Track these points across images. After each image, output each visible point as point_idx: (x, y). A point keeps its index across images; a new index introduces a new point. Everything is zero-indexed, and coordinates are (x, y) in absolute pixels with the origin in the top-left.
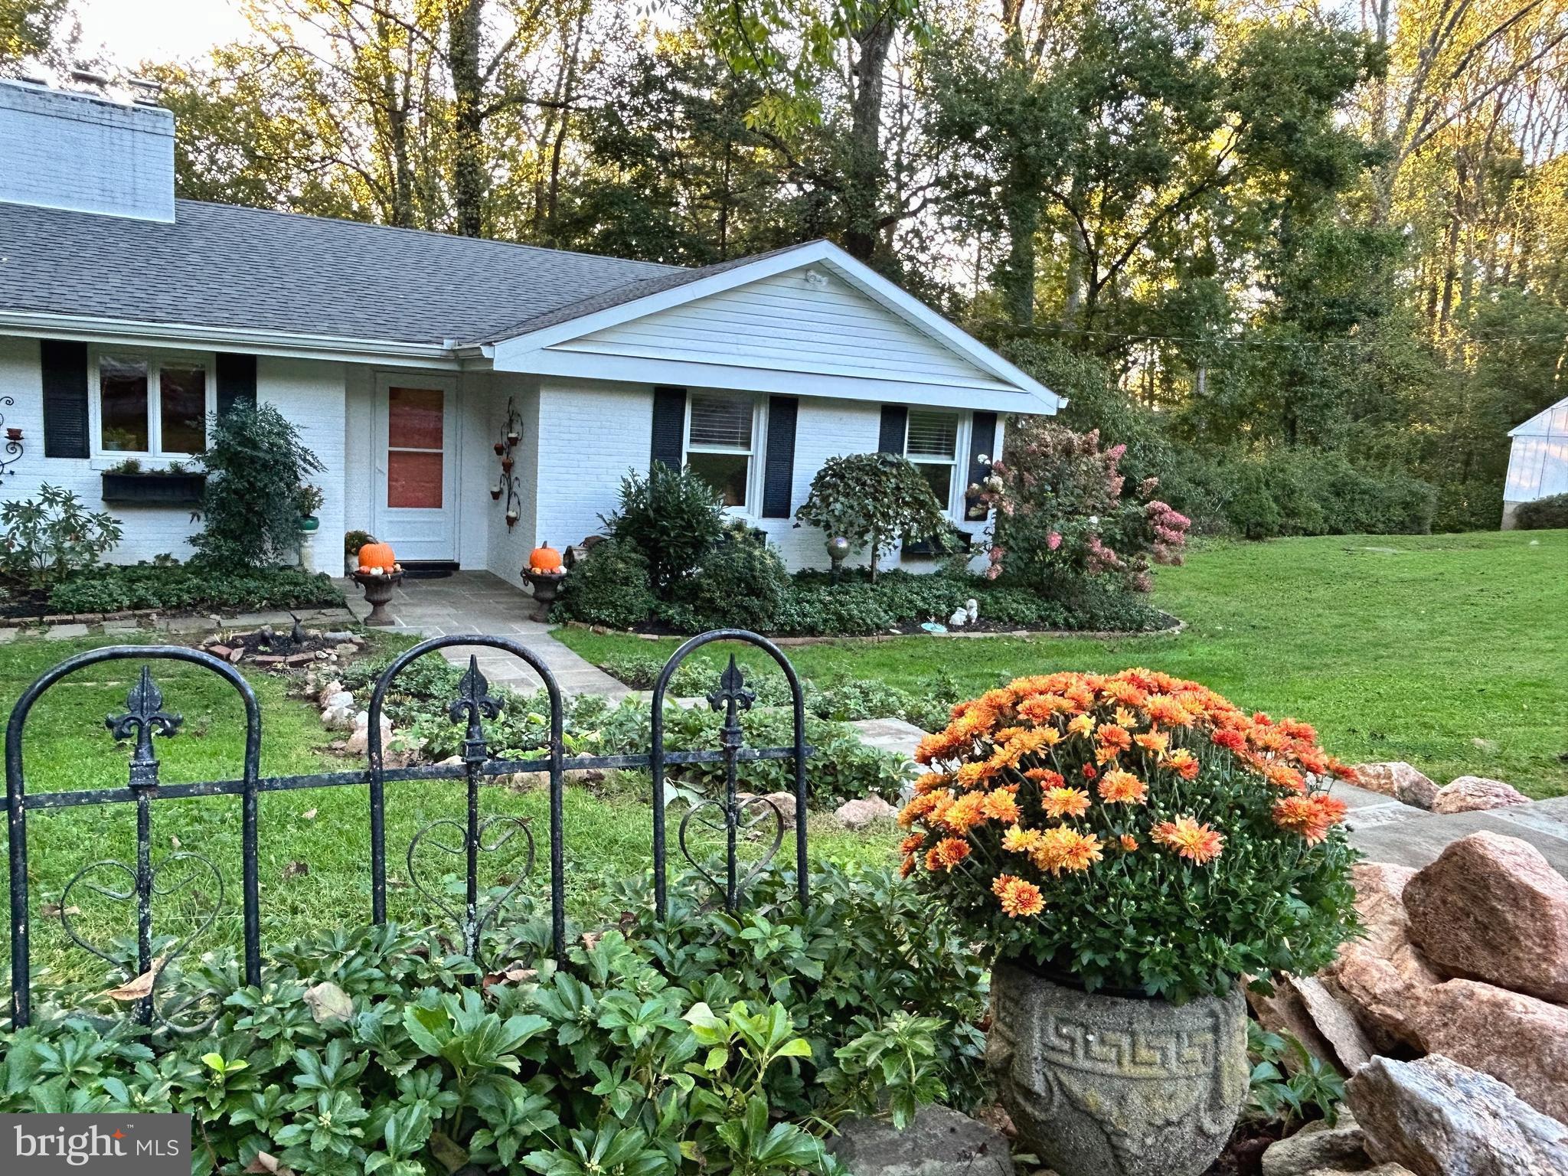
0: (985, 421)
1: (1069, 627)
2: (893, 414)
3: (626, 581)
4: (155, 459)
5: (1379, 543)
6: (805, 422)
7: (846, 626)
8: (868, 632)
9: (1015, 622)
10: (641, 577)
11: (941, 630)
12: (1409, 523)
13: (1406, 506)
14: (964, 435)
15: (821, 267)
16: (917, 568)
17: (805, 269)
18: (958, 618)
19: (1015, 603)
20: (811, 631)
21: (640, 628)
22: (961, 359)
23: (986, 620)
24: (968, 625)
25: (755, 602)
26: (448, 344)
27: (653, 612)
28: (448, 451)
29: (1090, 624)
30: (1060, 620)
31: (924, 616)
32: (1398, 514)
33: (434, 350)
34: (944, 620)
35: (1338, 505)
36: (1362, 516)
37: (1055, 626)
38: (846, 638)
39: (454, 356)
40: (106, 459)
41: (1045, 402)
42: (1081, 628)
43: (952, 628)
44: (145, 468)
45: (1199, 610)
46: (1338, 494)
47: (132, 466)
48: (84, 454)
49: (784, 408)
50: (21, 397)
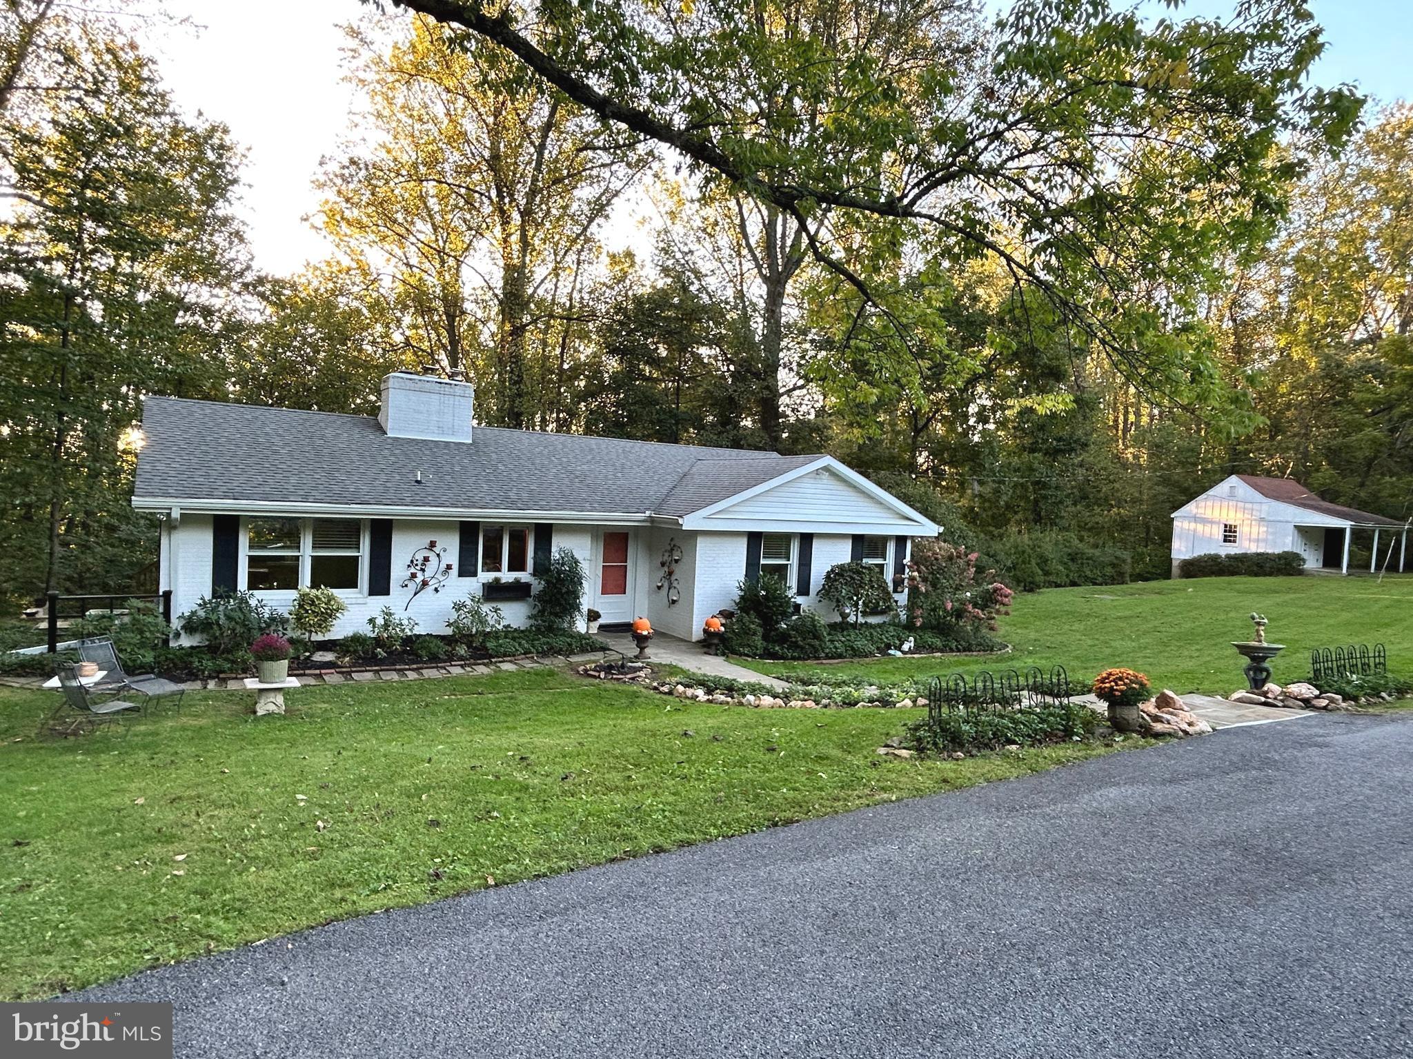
0: (901, 540)
1: (959, 650)
2: (858, 540)
3: (755, 634)
4: (506, 576)
5: (1102, 593)
6: (817, 547)
7: (856, 653)
8: (866, 656)
9: (932, 649)
10: (760, 631)
11: (899, 654)
12: (1116, 577)
13: (1114, 565)
14: (891, 549)
15: (826, 469)
16: (873, 620)
17: (817, 472)
18: (906, 647)
19: (929, 638)
20: (840, 656)
21: (761, 657)
22: (889, 509)
23: (918, 649)
24: (910, 651)
25: (817, 643)
26: (648, 513)
27: (765, 649)
28: (629, 564)
29: (968, 649)
30: (953, 646)
31: (888, 647)
32: (1109, 571)
33: (640, 516)
34: (899, 648)
35: (1073, 567)
36: (1088, 573)
37: (952, 650)
38: (856, 660)
39: (651, 519)
40: (485, 577)
41: (931, 529)
42: (965, 650)
43: (904, 653)
44: (503, 581)
45: (1016, 639)
46: (1073, 560)
47: (497, 580)
48: (474, 574)
49: (807, 540)
50: (450, 549)
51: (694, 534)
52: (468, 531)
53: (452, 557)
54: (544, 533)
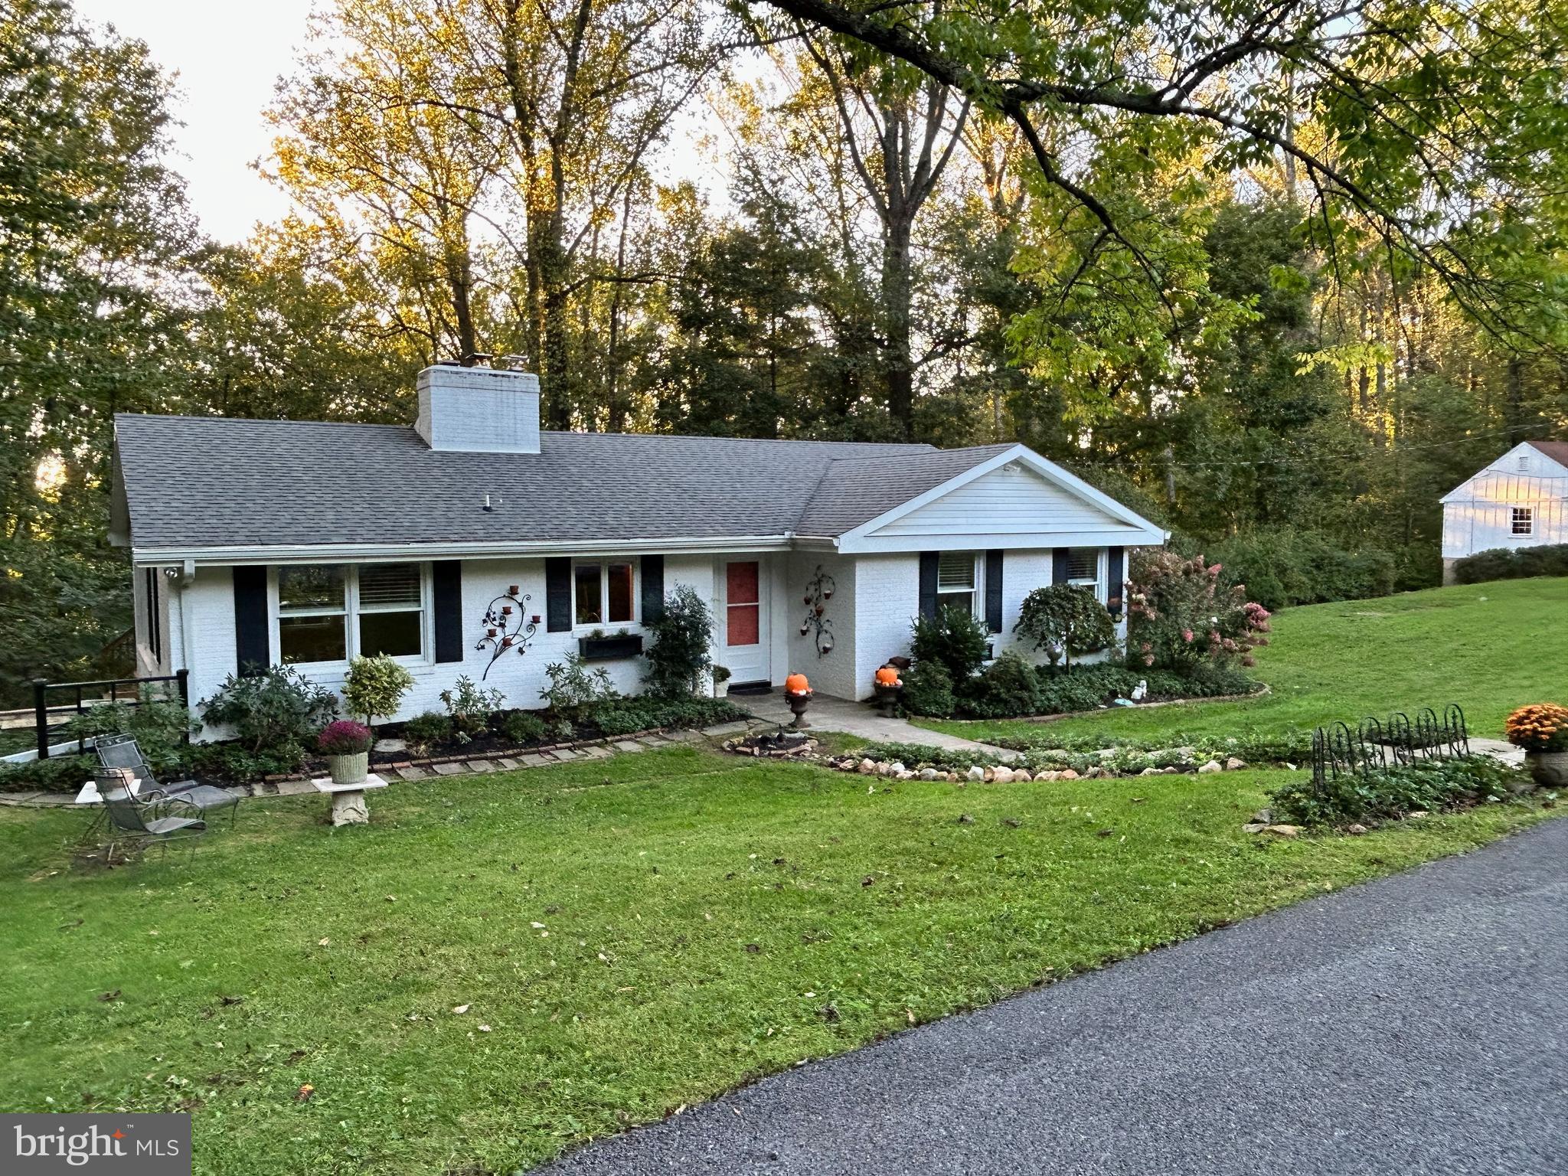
0: (1116, 553)
1: (1205, 695)
2: (1061, 555)
3: (943, 687)
4: (609, 628)
5: (1365, 608)
6: (1008, 564)
7: (1075, 706)
8: (1088, 709)
9: (1170, 695)
10: (950, 684)
11: (1129, 704)
12: (1376, 588)
13: (1372, 572)
14: (1103, 565)
15: (1017, 462)
16: (1087, 660)
17: (1005, 468)
18: (1137, 694)
19: (1166, 681)
20: (1055, 711)
21: (953, 717)
22: (1099, 511)
23: (1152, 695)
24: (1142, 700)
25: (1025, 694)
26: (787, 534)
27: (957, 706)
28: (762, 603)
29: (1217, 692)
30: (1198, 688)
31: (1114, 694)
32: (1367, 579)
33: (777, 538)
34: (1128, 696)
35: (1321, 577)
36: (1340, 584)
37: (1196, 695)
38: (1076, 714)
39: (792, 543)
40: (583, 630)
41: (1154, 535)
42: (1213, 695)
43: (1134, 701)
44: (606, 634)
45: (1273, 675)
46: (1318, 567)
47: (597, 633)
48: (568, 628)
49: (995, 558)
50: (535, 594)
51: (852, 559)
52: (556, 570)
53: (538, 606)
54: (653, 567)
